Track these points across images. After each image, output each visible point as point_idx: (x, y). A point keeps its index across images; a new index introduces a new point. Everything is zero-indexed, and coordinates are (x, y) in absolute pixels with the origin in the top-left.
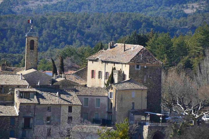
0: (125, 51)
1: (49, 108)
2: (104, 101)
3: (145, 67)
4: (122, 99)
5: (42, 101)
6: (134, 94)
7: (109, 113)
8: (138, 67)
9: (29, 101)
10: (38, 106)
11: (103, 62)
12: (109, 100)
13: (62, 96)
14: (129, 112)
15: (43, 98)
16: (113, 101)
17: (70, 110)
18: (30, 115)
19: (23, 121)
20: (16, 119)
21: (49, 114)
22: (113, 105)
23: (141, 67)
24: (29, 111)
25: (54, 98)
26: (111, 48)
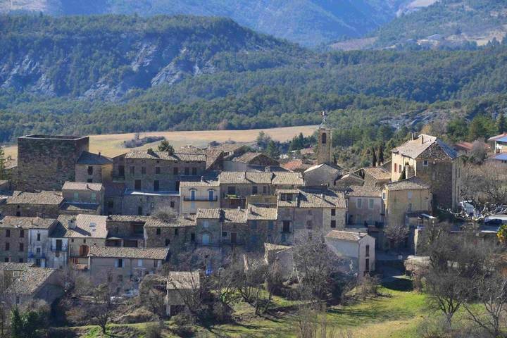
0: (423, 143)
1: (310, 211)
2: (377, 202)
3: (434, 163)
4: (395, 200)
5: (303, 204)
6: (410, 195)
7: (383, 215)
8: (426, 163)
9: (288, 204)
10: (297, 210)
11: (402, 155)
12: (382, 201)
13: (327, 198)
14: (405, 214)
15: (305, 199)
16: (386, 203)
17: (333, 213)
18: (289, 218)
19: (282, 224)
20: (275, 223)
21: (309, 218)
22: (386, 208)
23: (429, 163)
24: (288, 215)
25: (317, 200)
26: (414, 139)
